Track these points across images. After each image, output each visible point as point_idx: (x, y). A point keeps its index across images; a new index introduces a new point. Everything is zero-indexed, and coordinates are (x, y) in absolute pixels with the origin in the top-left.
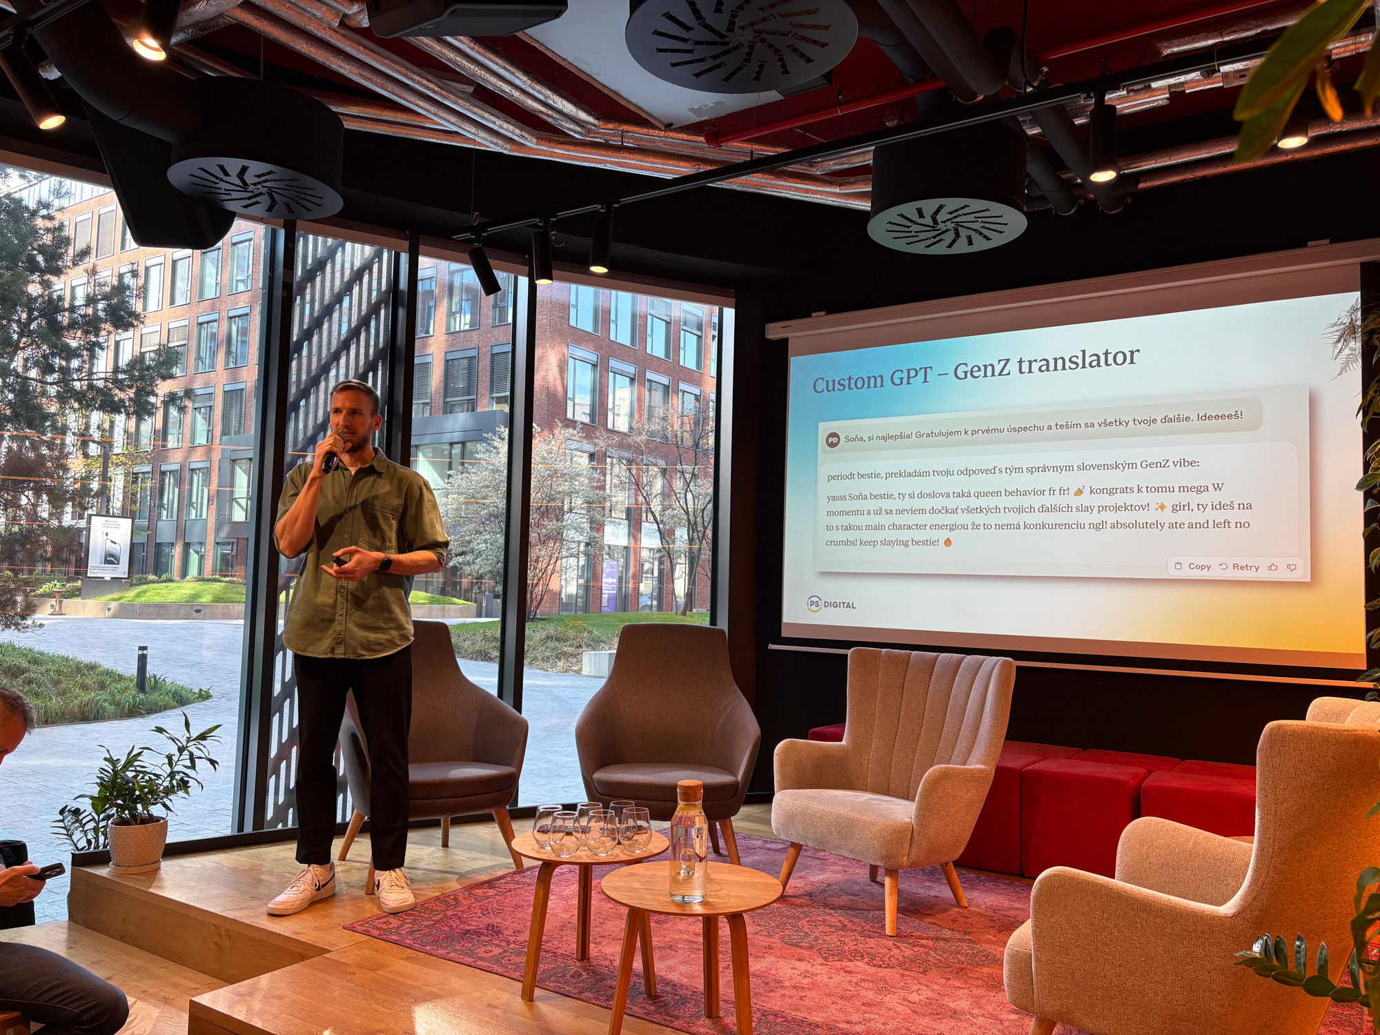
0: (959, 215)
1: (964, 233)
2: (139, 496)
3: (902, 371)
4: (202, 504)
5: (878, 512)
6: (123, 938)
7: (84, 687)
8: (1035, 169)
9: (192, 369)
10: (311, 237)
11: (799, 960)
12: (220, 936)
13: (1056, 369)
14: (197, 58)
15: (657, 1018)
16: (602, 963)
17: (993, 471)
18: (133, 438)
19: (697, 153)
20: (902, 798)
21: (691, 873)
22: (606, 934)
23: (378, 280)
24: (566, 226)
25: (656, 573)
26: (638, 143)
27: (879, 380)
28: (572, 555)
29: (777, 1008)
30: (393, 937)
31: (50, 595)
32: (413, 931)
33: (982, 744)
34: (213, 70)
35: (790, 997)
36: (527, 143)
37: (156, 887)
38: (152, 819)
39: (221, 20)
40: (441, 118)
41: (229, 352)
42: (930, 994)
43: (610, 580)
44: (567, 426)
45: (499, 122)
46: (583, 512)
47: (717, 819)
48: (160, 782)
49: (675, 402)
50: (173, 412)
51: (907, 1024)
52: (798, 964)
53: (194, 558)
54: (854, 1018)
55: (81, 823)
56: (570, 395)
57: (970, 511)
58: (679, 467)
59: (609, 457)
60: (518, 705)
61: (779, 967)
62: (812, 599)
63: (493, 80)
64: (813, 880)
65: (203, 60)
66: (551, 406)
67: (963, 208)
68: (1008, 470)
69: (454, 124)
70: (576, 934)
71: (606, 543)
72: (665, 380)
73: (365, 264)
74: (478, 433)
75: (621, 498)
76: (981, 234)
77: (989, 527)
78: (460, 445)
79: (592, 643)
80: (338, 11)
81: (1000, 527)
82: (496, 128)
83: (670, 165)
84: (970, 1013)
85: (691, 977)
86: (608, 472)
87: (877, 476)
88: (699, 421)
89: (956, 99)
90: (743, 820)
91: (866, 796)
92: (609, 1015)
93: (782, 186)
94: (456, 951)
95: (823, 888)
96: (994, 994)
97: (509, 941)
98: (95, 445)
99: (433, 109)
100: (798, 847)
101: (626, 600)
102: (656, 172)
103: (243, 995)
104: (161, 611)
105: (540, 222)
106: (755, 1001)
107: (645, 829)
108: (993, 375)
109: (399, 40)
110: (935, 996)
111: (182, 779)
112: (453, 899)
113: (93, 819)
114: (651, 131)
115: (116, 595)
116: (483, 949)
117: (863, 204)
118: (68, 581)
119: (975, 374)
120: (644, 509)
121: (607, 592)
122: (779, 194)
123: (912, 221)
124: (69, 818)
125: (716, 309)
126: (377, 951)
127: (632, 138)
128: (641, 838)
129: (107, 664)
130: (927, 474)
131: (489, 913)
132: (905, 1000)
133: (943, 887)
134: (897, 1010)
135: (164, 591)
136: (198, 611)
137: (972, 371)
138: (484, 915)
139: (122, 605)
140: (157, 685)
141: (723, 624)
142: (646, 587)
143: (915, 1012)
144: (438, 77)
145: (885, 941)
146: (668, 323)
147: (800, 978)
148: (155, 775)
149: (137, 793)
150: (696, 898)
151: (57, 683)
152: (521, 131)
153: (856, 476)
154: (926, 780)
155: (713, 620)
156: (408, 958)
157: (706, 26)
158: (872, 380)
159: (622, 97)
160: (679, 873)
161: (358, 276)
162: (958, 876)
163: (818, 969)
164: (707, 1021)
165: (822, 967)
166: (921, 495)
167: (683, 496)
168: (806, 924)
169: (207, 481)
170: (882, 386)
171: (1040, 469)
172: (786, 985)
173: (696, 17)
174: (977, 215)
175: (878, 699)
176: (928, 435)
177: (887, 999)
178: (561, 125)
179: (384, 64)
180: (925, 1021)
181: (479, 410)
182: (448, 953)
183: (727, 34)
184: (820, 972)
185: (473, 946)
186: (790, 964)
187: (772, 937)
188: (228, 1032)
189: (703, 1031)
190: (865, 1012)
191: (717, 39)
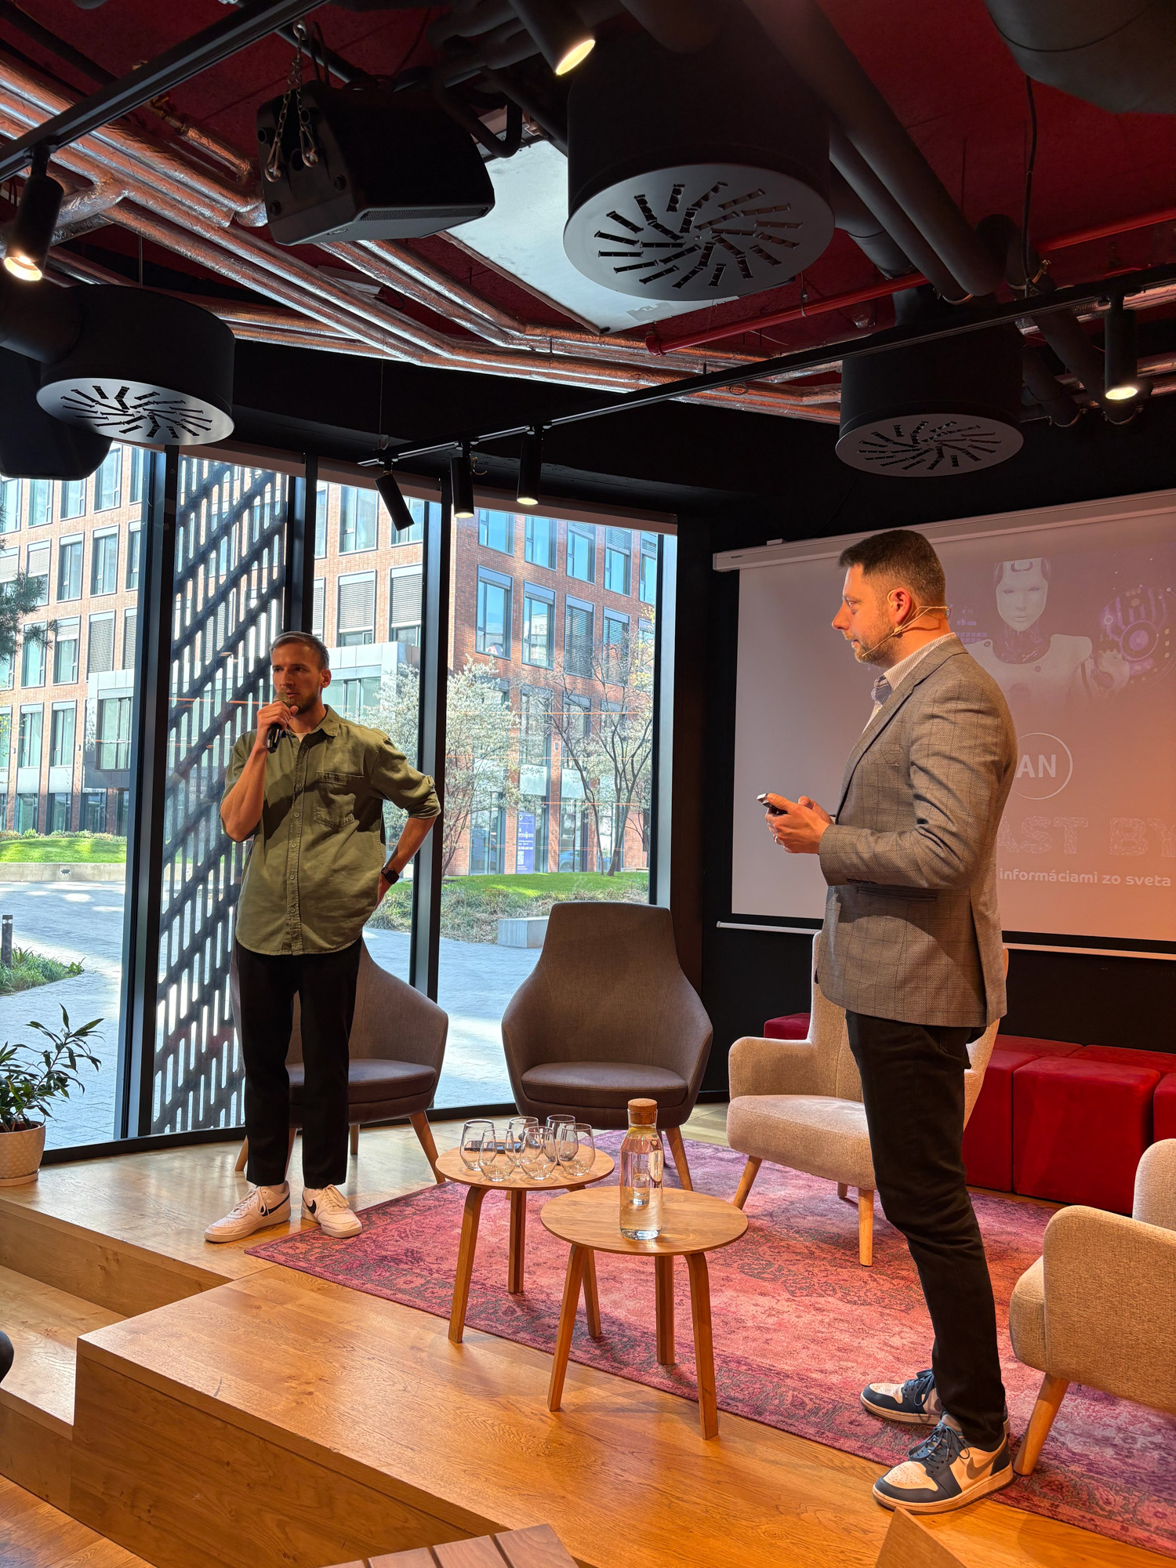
0: (943, 434)
1: (948, 452)
8: (1029, 375)
10: (195, 461)
11: (762, 1294)
12: (107, 1259)
15: (604, 1364)
16: (538, 1296)
19: (637, 360)
22: (543, 1262)
24: (490, 448)
26: (569, 351)
28: (484, 809)
29: (739, 1353)
30: (301, 1264)
32: (323, 1257)
34: (90, 277)
35: (754, 1340)
36: (440, 353)
37: (32, 1202)
38: (28, 1125)
39: (96, 220)
42: (915, 1338)
43: (527, 836)
44: (477, 661)
46: (496, 759)
48: (36, 1082)
49: (600, 631)
50: (35, 647)
52: (761, 1300)
54: (829, 1366)
56: (480, 624)
59: (525, 695)
60: (433, 993)
61: (739, 1303)
64: (773, 1197)
67: (948, 425)
69: (356, 332)
71: (522, 793)
72: (588, 607)
76: (968, 453)
78: (356, 683)
79: (507, 909)
80: (227, 208)
83: (606, 375)
85: (640, 1313)
86: (524, 712)
89: (941, 297)
90: (694, 1126)
91: (837, 1103)
92: (551, 1360)
94: (372, 1281)
95: (784, 1206)
97: (431, 1270)
100: (756, 1162)
102: (590, 383)
105: (460, 445)
110: (920, 1340)
111: (61, 1078)
114: (584, 337)
116: (403, 1279)
117: (831, 416)
120: (565, 755)
121: (524, 848)
123: (888, 440)
125: (656, 535)
126: (284, 1280)
127: (563, 345)
131: (407, 1236)
132: (886, 1344)
134: (878, 1356)
136: (65, 872)
138: (402, 1238)
140: (23, 958)
143: (898, 1359)
144: (331, 276)
145: (860, 1272)
146: (591, 541)
147: (764, 1316)
148: (31, 1075)
149: (11, 1095)
152: (433, 338)
156: (319, 1289)
157: (657, 226)
159: (552, 300)
161: (247, 502)
163: (783, 1306)
164: (661, 1369)
165: (789, 1303)
168: (767, 1250)
172: (748, 1325)
173: (646, 216)
174: (965, 433)
177: (864, 1343)
178: (483, 332)
182: (364, 1284)
183: (679, 234)
184: (786, 1309)
185: (391, 1276)
186: (752, 1299)
187: (729, 1265)
188: (121, 1377)
189: (656, 1380)
190: (841, 1359)
191: (668, 240)
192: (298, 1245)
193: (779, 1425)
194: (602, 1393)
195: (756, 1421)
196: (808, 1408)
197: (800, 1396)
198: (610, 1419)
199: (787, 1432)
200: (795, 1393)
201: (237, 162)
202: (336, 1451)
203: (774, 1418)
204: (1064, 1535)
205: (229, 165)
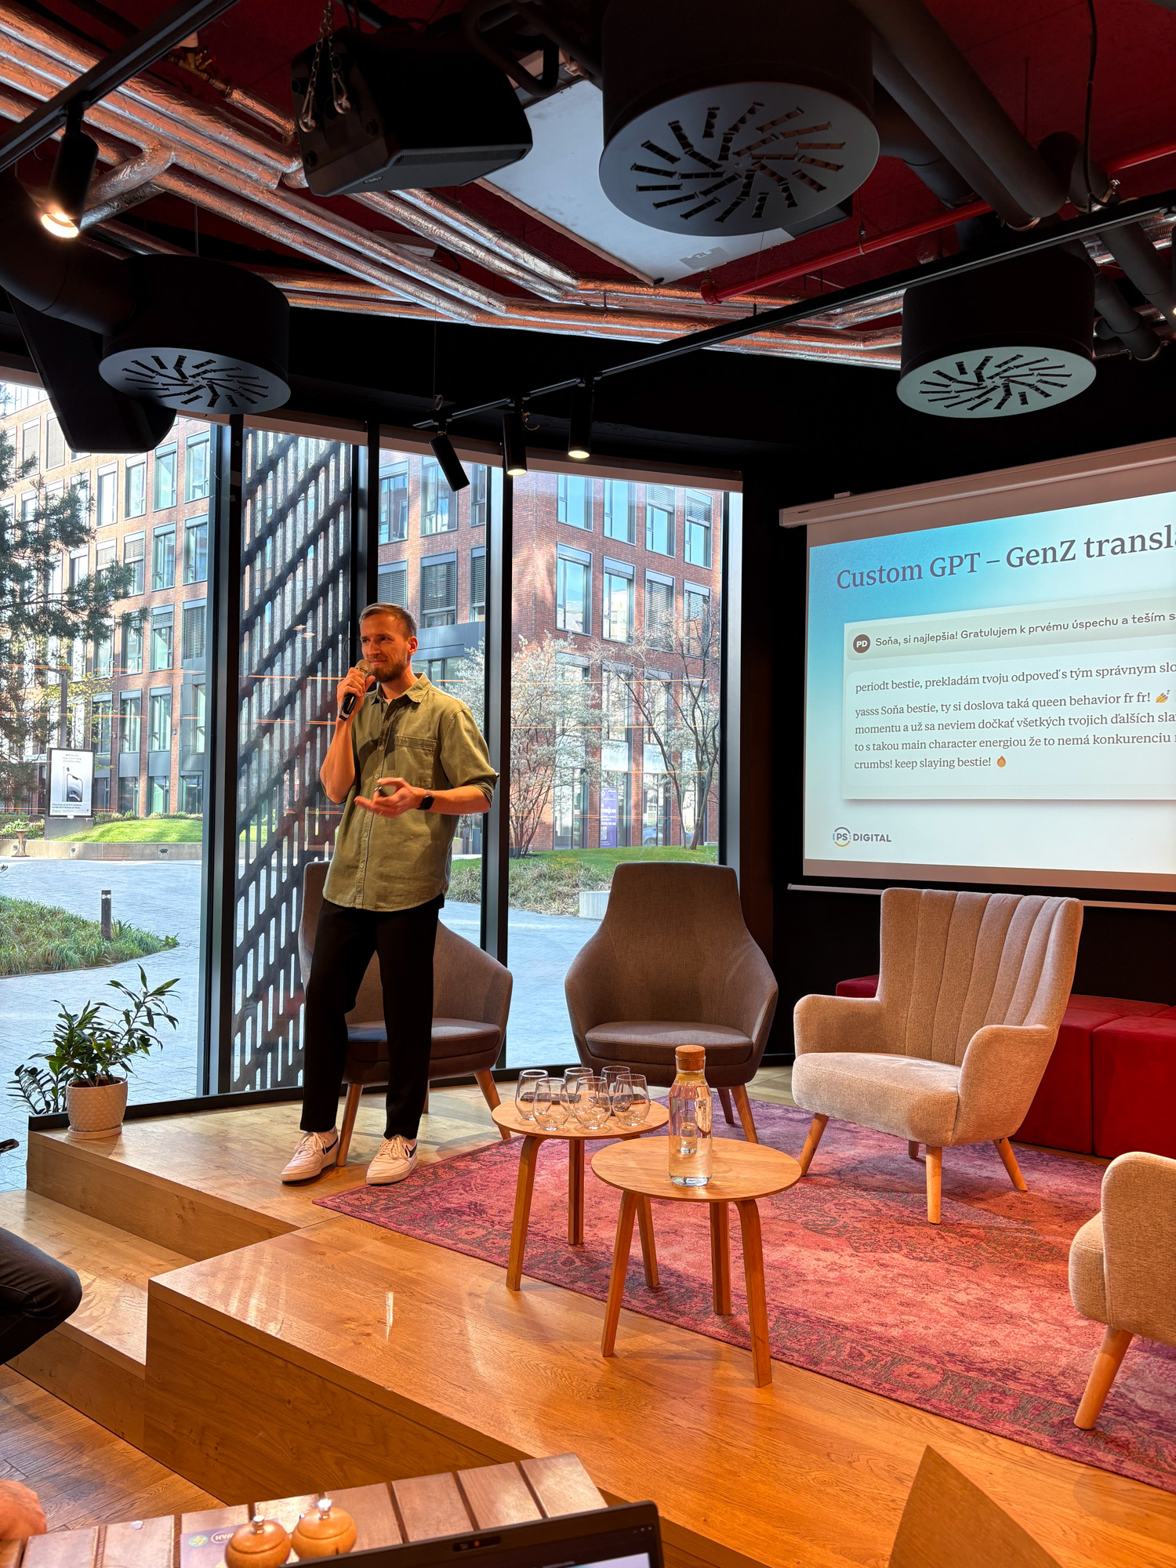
0: (1010, 368)
1: (1015, 389)
2: (100, 727)
3: (943, 559)
4: (165, 734)
5: (917, 728)
6: (83, 1209)
7: (48, 935)
8: (1105, 305)
9: (149, 588)
10: (260, 433)
11: (825, 1249)
12: (184, 1208)
13: (1133, 550)
14: (127, 235)
15: (659, 1313)
16: (598, 1248)
17: (1055, 676)
18: (92, 664)
19: (693, 312)
20: (946, 1063)
21: (692, 1151)
22: (603, 1215)
23: (334, 479)
24: (541, 405)
25: (661, 802)
26: (623, 304)
27: (916, 570)
28: (565, 784)
29: (798, 1305)
30: (367, 1214)
31: (13, 836)
32: (388, 1208)
33: (1043, 1000)
34: (144, 247)
35: (814, 1293)
36: (495, 312)
37: (116, 1153)
38: (111, 1080)
39: (148, 189)
40: (398, 288)
41: (187, 567)
42: (981, 1294)
43: (609, 811)
44: (557, 637)
45: (462, 288)
46: (577, 734)
47: (730, 1085)
48: (118, 1040)
49: (680, 605)
50: (132, 636)
51: (952, 1329)
52: (823, 1255)
53: (159, 793)
54: (890, 1320)
55: (38, 1084)
56: (560, 601)
57: (1027, 723)
58: (685, 680)
59: (605, 670)
60: (503, 957)
61: (801, 1257)
62: (838, 832)
63: (454, 239)
64: (842, 1156)
65: (133, 238)
66: (539, 615)
67: (1014, 359)
68: (1074, 674)
69: (411, 294)
70: (567, 1214)
71: (603, 768)
72: (668, 581)
73: (320, 461)
74: (457, 650)
75: (620, 718)
76: (1037, 389)
77: (1051, 742)
78: (440, 663)
79: (589, 882)
80: (276, 170)
81: (1066, 742)
82: (459, 296)
83: (661, 328)
84: (1029, 1317)
85: (700, 1266)
86: (605, 688)
87: (916, 684)
88: (708, 626)
89: (1005, 224)
90: (760, 1086)
91: (905, 1061)
92: (602, 1308)
93: (795, 345)
94: (434, 1231)
95: (853, 1165)
96: (1060, 1295)
97: (493, 1222)
98: (54, 673)
99: (387, 278)
100: (823, 1120)
101: (627, 834)
102: (646, 336)
103: (204, 1275)
104: (126, 851)
105: (511, 402)
106: (773, 1296)
107: (642, 1098)
108: (1054, 560)
109: (342, 198)
110: (987, 1296)
111: (142, 1036)
112: (432, 1173)
113: (52, 1079)
114: (639, 289)
115: (80, 835)
116: (465, 1230)
117: (892, 362)
118: (31, 820)
119: (1032, 560)
120: (646, 730)
121: (606, 824)
122: (792, 356)
123: (951, 379)
124: (26, 1079)
125: (721, 493)
126: (349, 1229)
127: (616, 298)
128: (638, 1109)
129: (71, 910)
130: (975, 680)
131: (471, 1190)
132: (950, 1300)
133: (997, 1166)
134: (942, 1311)
135: (128, 830)
136: (164, 851)
137: (1028, 557)
138: (466, 1191)
139: (87, 846)
140: (122, 931)
141: (734, 862)
142: (651, 817)
143: (963, 1315)
144: (392, 241)
145: (927, 1230)
146: (671, 514)
147: (826, 1271)
148: (112, 1032)
149: (95, 1052)
150: (699, 1179)
151: (19, 930)
152: (488, 297)
153: (890, 686)
154: (975, 1043)
155: (723, 858)
156: (382, 1238)
157: (695, 155)
158: (908, 571)
159: (603, 250)
160: (679, 1151)
161: (313, 474)
162: (1015, 1153)
163: (846, 1261)
164: (717, 1319)
165: (852, 1258)
166: (969, 706)
167: (690, 713)
168: (833, 1207)
169: (170, 711)
170: (920, 577)
171: (1114, 672)
172: (809, 1278)
173: (682, 144)
174: (1032, 366)
175: (917, 948)
176: (976, 635)
177: (928, 1298)
178: (534, 288)
179: (330, 229)
180: (975, 1326)
181: (460, 622)
182: (426, 1234)
183: (719, 163)
184: (849, 1265)
185: (453, 1226)
186: (814, 1254)
187: (794, 1222)
188: (190, 1317)
189: (712, 1329)
190: (903, 1313)
191: (709, 170)
192: (364, 1196)
193: (834, 1375)
194: (657, 1341)
195: (811, 1370)
196: (866, 1359)
197: (859, 1348)
198: (664, 1365)
199: (843, 1382)
200: (854, 1345)
201: (282, 122)
202: (390, 1389)
203: (830, 1368)
204: (1128, 1490)
205: (273, 125)
